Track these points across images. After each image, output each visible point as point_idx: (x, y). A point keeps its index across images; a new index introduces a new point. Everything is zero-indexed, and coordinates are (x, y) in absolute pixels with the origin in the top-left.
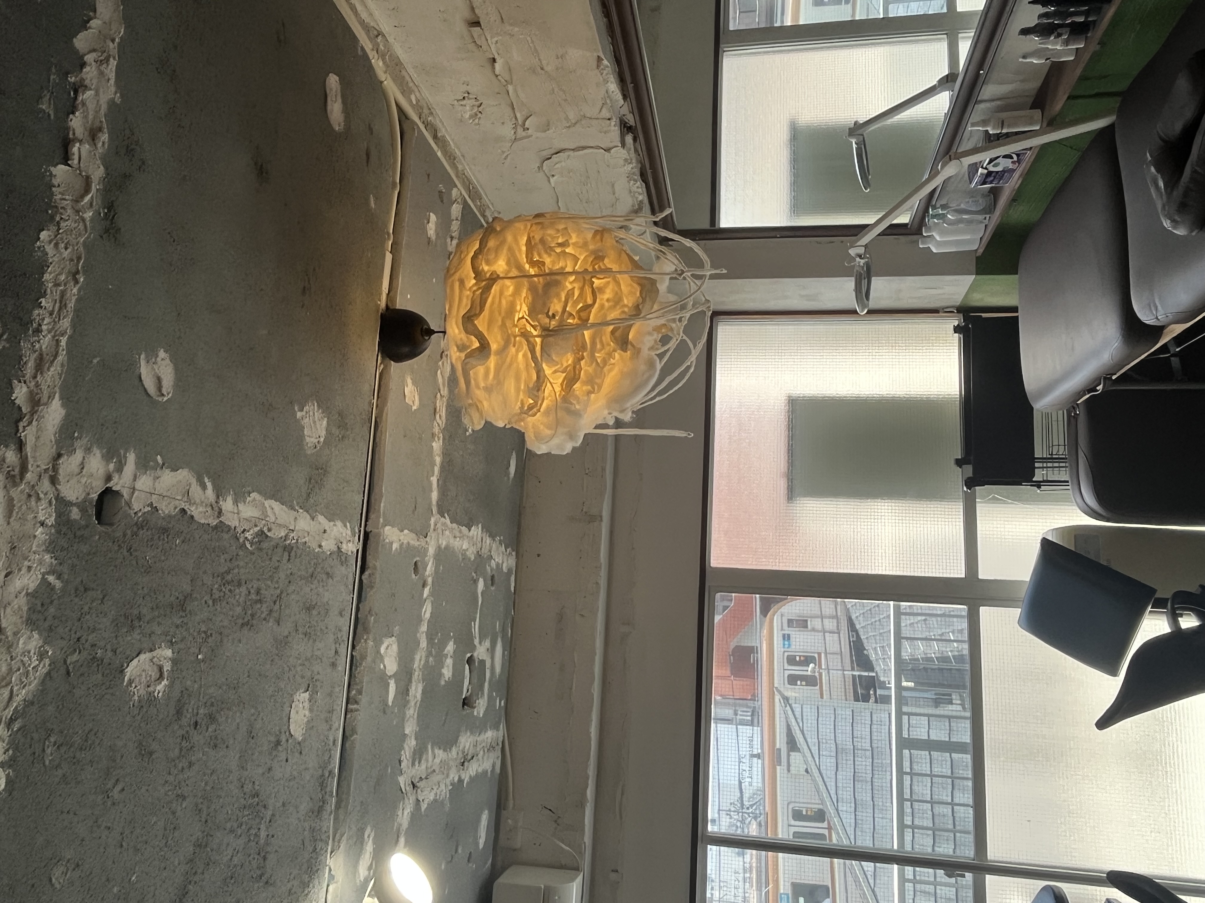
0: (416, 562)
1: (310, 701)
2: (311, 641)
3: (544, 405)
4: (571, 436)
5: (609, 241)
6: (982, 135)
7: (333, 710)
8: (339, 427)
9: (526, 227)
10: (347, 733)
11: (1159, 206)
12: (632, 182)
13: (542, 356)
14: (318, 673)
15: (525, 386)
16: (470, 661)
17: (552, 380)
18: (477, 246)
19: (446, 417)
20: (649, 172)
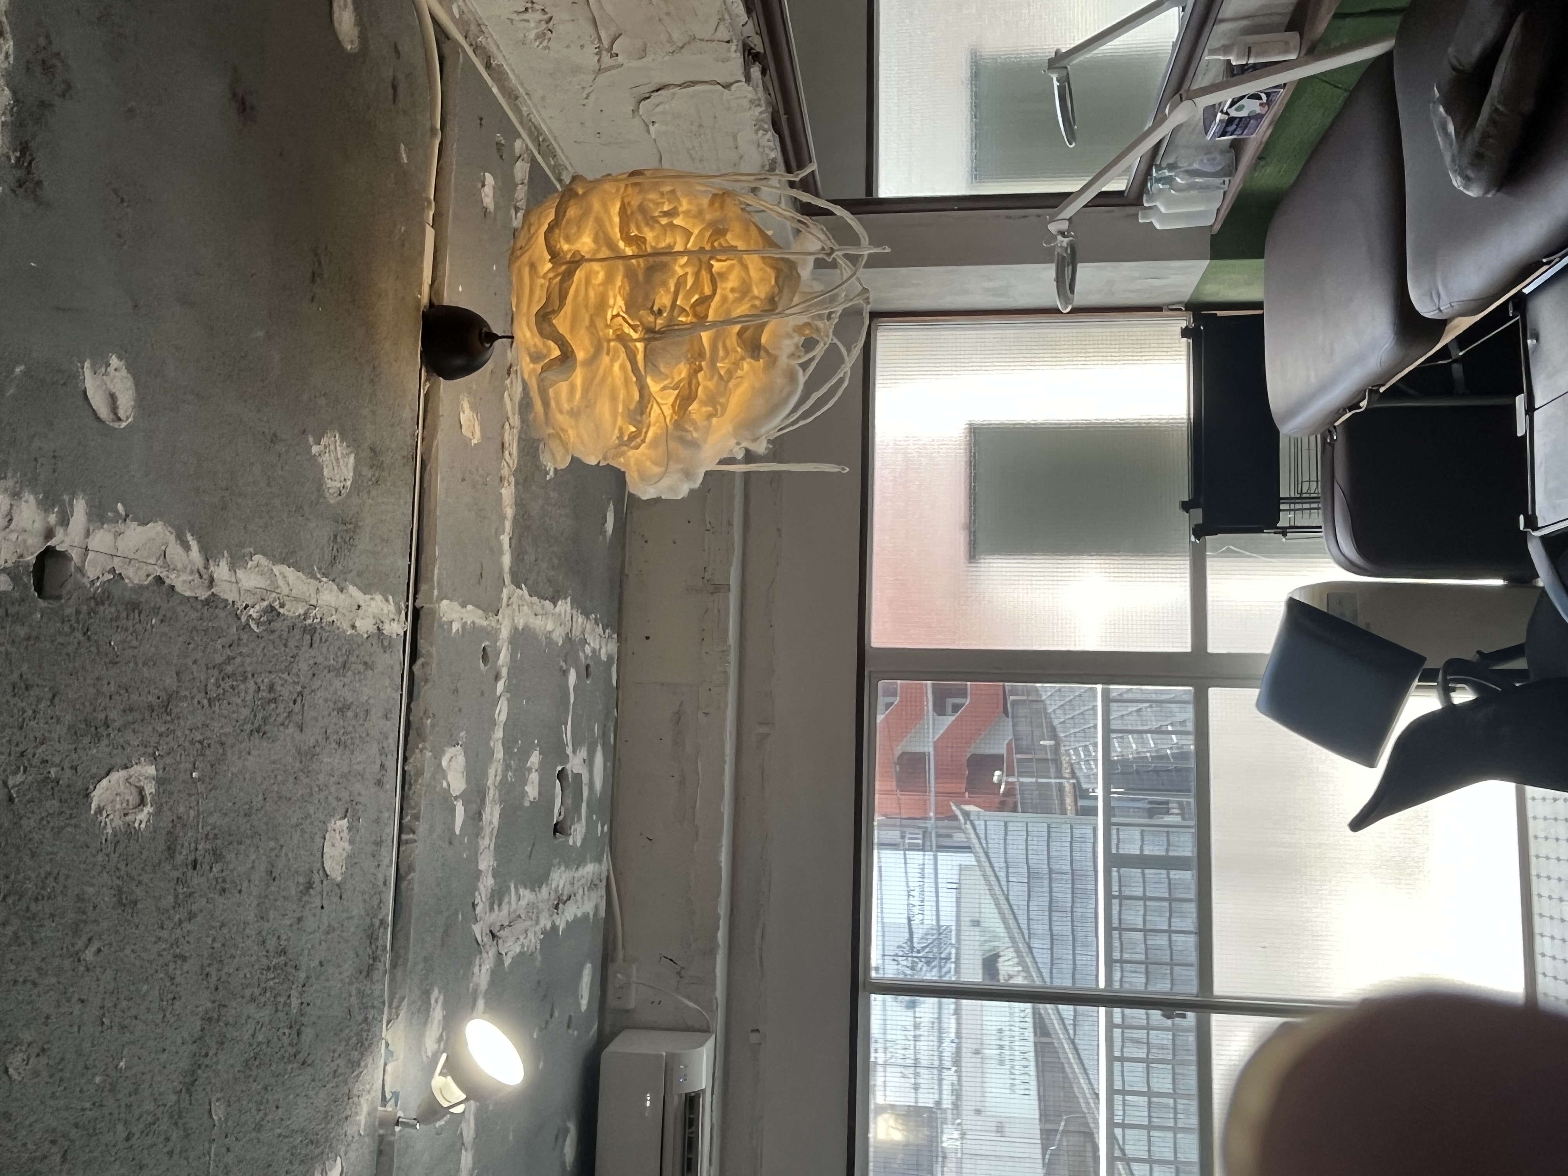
0: (484, 648)
1: (350, 831)
2: (347, 752)
3: (650, 434)
4: (688, 474)
5: (732, 209)
6: (1222, 68)
7: (382, 841)
8: (372, 467)
9: (618, 190)
10: (402, 871)
11: (1448, 159)
12: (761, 132)
13: (645, 366)
14: (359, 794)
15: (623, 408)
16: (561, 775)
17: (659, 400)
18: (552, 216)
19: (519, 455)
20: (784, 118)
